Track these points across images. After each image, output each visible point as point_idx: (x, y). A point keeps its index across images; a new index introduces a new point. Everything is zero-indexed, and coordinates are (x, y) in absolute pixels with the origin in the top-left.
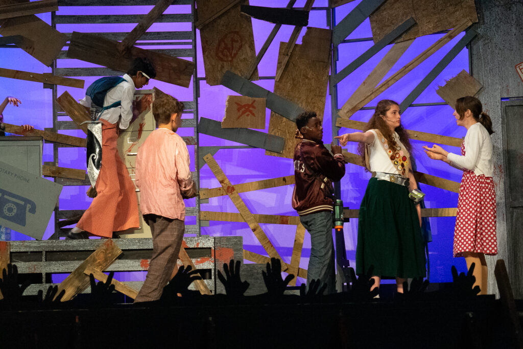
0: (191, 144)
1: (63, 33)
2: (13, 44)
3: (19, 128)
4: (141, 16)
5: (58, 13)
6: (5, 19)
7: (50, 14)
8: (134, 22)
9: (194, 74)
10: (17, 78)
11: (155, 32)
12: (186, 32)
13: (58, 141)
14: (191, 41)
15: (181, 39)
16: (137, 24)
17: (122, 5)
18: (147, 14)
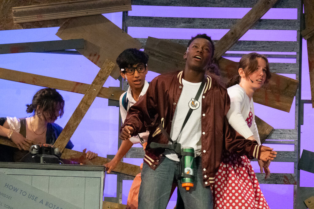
0: (289, 183)
1: (135, 39)
2: (75, 50)
3: (76, 153)
4: (234, 21)
5: (130, 14)
6: (67, 18)
7: (121, 13)
8: (224, 28)
9: (297, 95)
10: (77, 92)
11: (250, 41)
12: (289, 42)
13: (123, 172)
14: (294, 53)
15: (283, 51)
16: (229, 30)
17: (211, 7)
18: (241, 18)
